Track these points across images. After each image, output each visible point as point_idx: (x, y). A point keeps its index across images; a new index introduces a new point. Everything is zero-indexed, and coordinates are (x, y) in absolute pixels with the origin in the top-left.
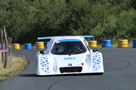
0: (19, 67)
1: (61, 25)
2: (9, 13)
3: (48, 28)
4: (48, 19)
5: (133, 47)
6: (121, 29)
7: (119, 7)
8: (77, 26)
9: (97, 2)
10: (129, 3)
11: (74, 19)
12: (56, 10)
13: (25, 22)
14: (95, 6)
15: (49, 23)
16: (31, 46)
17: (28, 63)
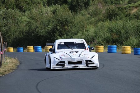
0: (12, 67)
1: (48, 33)
2: (5, 21)
3: (37, 35)
4: (38, 27)
5: (108, 52)
6: (98, 37)
7: (97, 18)
8: (62, 34)
9: (78, 14)
10: (105, 15)
11: (58, 28)
12: (44, 20)
13: (18, 29)
14: (77, 17)
15: (38, 31)
16: (23, 49)
17: (20, 64)
